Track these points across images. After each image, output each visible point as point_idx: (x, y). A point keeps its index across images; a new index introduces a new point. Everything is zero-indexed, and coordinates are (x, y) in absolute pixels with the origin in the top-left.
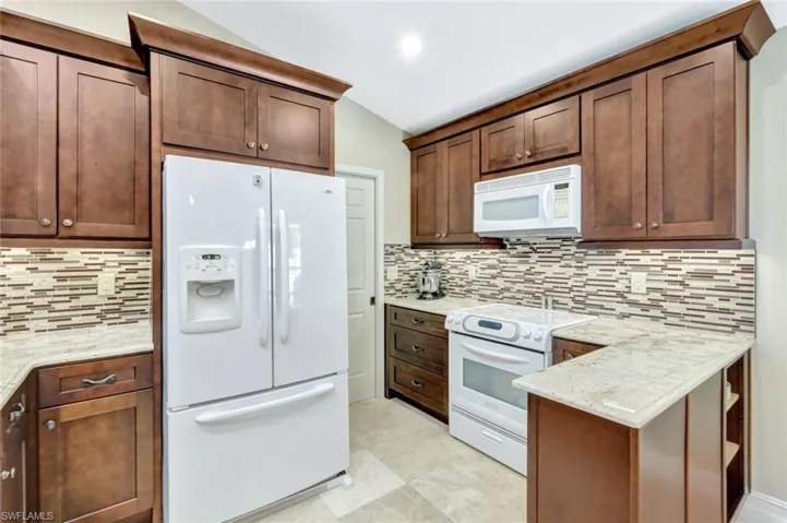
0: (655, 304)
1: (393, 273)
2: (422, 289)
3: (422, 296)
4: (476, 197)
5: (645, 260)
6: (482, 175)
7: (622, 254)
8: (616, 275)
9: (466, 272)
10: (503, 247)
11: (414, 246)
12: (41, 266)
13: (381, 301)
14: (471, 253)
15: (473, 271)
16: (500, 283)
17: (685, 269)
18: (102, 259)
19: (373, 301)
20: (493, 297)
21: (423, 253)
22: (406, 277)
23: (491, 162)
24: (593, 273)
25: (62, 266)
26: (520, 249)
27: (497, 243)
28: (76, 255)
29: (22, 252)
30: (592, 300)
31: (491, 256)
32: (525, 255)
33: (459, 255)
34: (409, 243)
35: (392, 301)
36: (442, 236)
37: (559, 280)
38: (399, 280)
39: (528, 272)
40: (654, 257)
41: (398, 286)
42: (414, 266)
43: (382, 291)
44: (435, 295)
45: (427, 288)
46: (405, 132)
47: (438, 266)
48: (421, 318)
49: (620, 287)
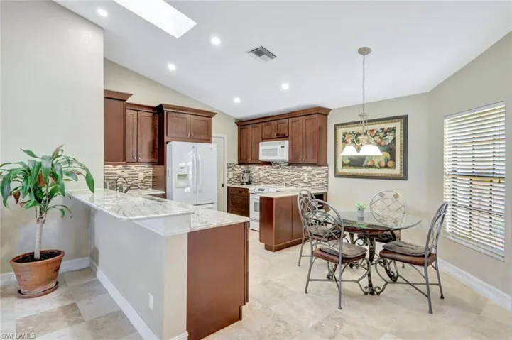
0: (309, 183)
1: (231, 175)
2: (242, 181)
3: (242, 184)
4: (260, 148)
5: (307, 169)
6: (263, 140)
7: (303, 168)
8: (301, 174)
9: (259, 175)
10: (271, 165)
11: (240, 164)
12: (125, 171)
13: (226, 186)
14: (261, 167)
15: (262, 174)
16: (270, 178)
17: (316, 172)
18: (140, 168)
19: (223, 185)
20: (268, 183)
21: (243, 167)
22: (236, 177)
23: (265, 135)
24: (296, 174)
25: (129, 171)
26: (276, 165)
27: (269, 163)
28: (133, 167)
29: (121, 166)
30: (296, 182)
31: (267, 168)
32: (278, 168)
33: (257, 168)
34: (237, 162)
35: (230, 185)
36: (249, 160)
37: (287, 176)
38: (233, 178)
39: (279, 174)
40: (309, 169)
41: (233, 180)
42: (238, 172)
43: (226, 181)
44: (247, 183)
45: (244, 180)
46: (236, 119)
47: (248, 172)
48: (241, 190)
49: (302, 178)
